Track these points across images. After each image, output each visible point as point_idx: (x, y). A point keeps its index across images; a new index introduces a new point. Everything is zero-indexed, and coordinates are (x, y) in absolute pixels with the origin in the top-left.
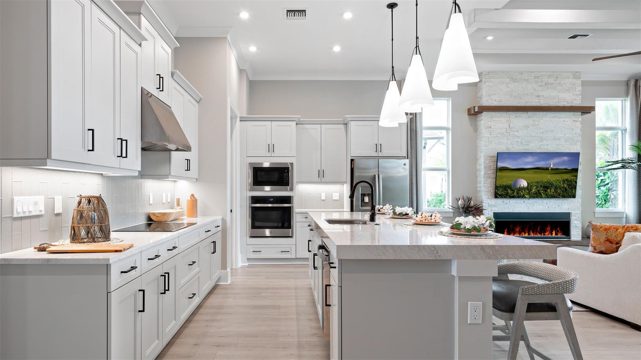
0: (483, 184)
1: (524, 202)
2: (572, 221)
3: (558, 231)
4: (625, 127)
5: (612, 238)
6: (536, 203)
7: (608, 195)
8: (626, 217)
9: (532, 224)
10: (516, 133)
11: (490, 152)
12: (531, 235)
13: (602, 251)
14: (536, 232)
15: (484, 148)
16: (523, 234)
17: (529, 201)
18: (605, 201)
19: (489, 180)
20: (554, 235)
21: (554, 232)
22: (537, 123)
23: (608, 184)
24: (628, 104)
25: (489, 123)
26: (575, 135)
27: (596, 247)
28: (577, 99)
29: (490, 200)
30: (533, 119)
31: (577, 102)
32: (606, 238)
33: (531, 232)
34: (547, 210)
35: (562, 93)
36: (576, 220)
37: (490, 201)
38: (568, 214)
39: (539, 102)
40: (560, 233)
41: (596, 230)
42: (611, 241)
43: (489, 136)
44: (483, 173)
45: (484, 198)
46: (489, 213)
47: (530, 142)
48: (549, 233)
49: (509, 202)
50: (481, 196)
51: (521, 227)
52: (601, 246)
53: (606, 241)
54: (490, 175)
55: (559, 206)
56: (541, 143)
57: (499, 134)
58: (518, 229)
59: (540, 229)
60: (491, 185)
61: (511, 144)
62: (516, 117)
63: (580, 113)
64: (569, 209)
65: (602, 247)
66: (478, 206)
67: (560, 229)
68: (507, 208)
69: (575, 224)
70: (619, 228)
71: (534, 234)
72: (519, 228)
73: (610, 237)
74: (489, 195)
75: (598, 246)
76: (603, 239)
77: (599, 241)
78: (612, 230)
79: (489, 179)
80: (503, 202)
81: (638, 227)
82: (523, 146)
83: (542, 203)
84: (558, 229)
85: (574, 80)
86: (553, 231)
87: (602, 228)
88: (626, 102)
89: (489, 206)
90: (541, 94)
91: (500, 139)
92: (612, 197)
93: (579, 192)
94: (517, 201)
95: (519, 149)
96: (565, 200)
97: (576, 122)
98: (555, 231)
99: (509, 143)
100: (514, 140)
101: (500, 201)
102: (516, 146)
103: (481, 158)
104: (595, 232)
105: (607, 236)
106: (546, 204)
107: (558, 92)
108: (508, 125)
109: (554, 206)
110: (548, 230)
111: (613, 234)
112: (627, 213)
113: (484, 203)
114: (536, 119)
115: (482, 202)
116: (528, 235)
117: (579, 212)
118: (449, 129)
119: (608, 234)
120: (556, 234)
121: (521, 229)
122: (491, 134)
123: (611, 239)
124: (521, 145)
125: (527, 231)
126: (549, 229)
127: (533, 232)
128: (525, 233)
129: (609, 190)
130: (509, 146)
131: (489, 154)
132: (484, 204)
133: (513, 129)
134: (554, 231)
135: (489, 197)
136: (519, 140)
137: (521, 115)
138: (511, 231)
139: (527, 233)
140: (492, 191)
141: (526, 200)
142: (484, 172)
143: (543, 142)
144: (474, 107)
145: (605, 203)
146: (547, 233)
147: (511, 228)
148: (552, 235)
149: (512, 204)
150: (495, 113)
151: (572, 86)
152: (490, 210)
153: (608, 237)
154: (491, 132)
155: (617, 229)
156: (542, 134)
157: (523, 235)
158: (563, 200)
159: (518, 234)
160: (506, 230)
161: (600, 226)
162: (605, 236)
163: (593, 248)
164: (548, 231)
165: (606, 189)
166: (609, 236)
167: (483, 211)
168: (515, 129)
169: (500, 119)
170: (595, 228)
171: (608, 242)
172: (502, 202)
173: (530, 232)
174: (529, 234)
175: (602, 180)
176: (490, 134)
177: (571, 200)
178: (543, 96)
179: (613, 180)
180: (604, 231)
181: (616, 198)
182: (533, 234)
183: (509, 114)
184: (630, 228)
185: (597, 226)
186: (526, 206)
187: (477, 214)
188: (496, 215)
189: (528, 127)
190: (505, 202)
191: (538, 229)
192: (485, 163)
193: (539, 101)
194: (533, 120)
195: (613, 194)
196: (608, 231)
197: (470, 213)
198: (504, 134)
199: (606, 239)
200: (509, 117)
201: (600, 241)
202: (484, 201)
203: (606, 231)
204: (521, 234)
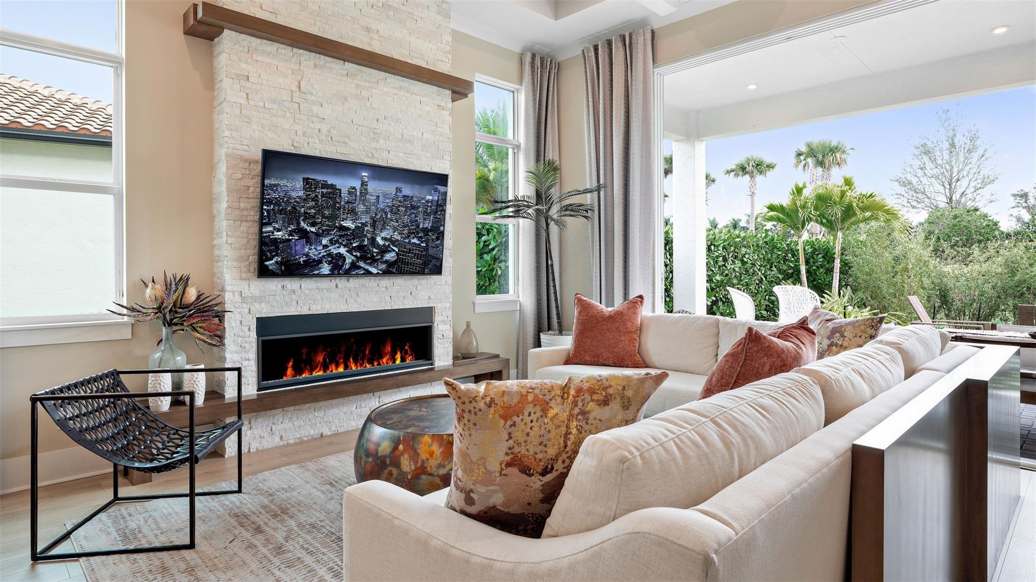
0: (225, 239)
1: (337, 286)
2: (435, 325)
3: (406, 352)
4: (518, 141)
5: (530, 450)
6: (363, 289)
7: (492, 270)
8: (520, 310)
9: (352, 340)
10: (315, 109)
11: (246, 148)
12: (352, 369)
13: (494, 507)
14: (363, 359)
15: (227, 133)
16: (334, 367)
17: (348, 284)
18: (489, 280)
19: (244, 227)
20: (398, 362)
21: (398, 356)
22: (365, 94)
23: (493, 249)
24: (522, 98)
25: (243, 66)
26: (441, 138)
27: (471, 491)
28: (444, 59)
29: (245, 283)
30: (357, 82)
31: (444, 67)
32: (507, 454)
33: (351, 360)
34: (389, 304)
35: (418, 38)
36: (443, 322)
37: (247, 286)
38: (429, 312)
39: (370, 44)
40: (409, 356)
41: (472, 417)
42: (526, 462)
43: (243, 101)
44: (224, 205)
45: (227, 277)
46: (244, 320)
47: (348, 137)
48: (388, 359)
49: (299, 287)
50: (222, 273)
51: (329, 350)
52: (492, 488)
53: (509, 465)
54: (245, 213)
55: (411, 294)
56: (374, 145)
57: (273, 101)
58: (320, 358)
59: (370, 352)
60: (248, 242)
61: (304, 134)
62: (315, 66)
63: (448, 92)
64: (430, 298)
65: (496, 492)
66: (209, 302)
67: (410, 347)
68: (294, 303)
69: (442, 331)
70: (551, 400)
71: (358, 364)
72: (324, 353)
73: (523, 444)
74: (244, 269)
75: (481, 489)
76: (497, 456)
77: (482, 469)
78: (530, 414)
79: (244, 224)
80: (283, 287)
81: (611, 386)
82: (335, 145)
83: (377, 288)
84: (406, 348)
85: (438, 16)
86: (396, 353)
87: (492, 410)
88: (519, 95)
89: (244, 299)
90: (374, 27)
91: (274, 115)
92: (499, 272)
93: (448, 263)
94: (319, 284)
95: (325, 151)
96: (422, 279)
97: (443, 109)
98: (401, 353)
99: (300, 133)
100: (312, 125)
101: (273, 285)
102: (317, 141)
103: (220, 164)
104: (469, 429)
105: (511, 442)
106: (384, 289)
107: (410, 34)
108: (296, 84)
109: (402, 294)
110: (386, 351)
111: (532, 433)
112: (522, 302)
113: (227, 293)
114: (363, 84)
115: (223, 290)
116: (344, 370)
117: (448, 305)
118: (120, 63)
119: (518, 435)
120: (403, 360)
121: (328, 357)
122: (250, 98)
123: (525, 456)
124: (329, 141)
125: (342, 360)
126: (388, 348)
127: (356, 362)
128: (337, 367)
129: (495, 259)
130: (297, 138)
131: (242, 153)
132: (228, 297)
133: (309, 97)
134: (399, 353)
135: (244, 276)
136: (325, 128)
137: (327, 65)
138: (303, 365)
139: (342, 366)
140: (251, 257)
141: (342, 280)
142: (228, 202)
143: (378, 142)
144: (195, 6)
145: (490, 284)
146: (384, 360)
147: (304, 357)
148: (394, 362)
149: (307, 292)
150: (259, 41)
151: (435, 30)
152: (247, 311)
153: (517, 449)
154: (248, 91)
155: (545, 407)
156: (376, 122)
157: (332, 371)
158: (419, 280)
159: (320, 370)
160: (291, 364)
161: (488, 399)
162: (504, 446)
163: (463, 495)
164: (387, 354)
165: (491, 259)
166: (519, 444)
167: (226, 317)
168: (314, 98)
169: (276, 62)
170: (470, 412)
171: (514, 471)
172: (280, 287)
173: (349, 360)
174: (346, 367)
175: (485, 242)
176: (245, 96)
177: (435, 278)
178: (378, 31)
179: (501, 243)
180: (502, 422)
181: (505, 274)
182: (356, 365)
183: (300, 55)
184: (587, 397)
185: (474, 398)
186: (343, 297)
187: (200, 325)
188: (263, 324)
189: (346, 98)
190: (289, 286)
191: (367, 352)
192: (229, 177)
193: (369, 40)
194: (357, 85)
195: (500, 267)
196: (515, 419)
197: (185, 324)
198: (286, 104)
199: (508, 458)
200: (298, 61)
201: (485, 468)
202: (228, 288)
203: (509, 423)
204: (328, 370)
